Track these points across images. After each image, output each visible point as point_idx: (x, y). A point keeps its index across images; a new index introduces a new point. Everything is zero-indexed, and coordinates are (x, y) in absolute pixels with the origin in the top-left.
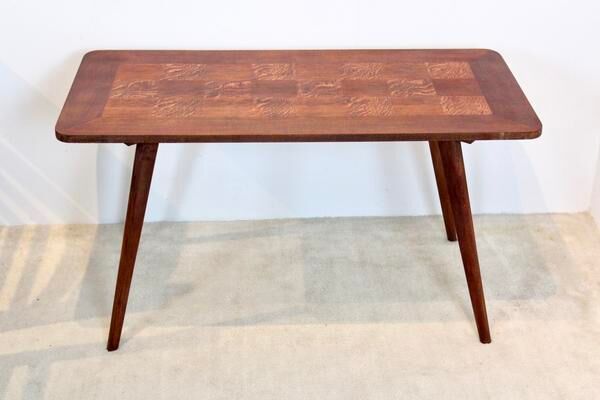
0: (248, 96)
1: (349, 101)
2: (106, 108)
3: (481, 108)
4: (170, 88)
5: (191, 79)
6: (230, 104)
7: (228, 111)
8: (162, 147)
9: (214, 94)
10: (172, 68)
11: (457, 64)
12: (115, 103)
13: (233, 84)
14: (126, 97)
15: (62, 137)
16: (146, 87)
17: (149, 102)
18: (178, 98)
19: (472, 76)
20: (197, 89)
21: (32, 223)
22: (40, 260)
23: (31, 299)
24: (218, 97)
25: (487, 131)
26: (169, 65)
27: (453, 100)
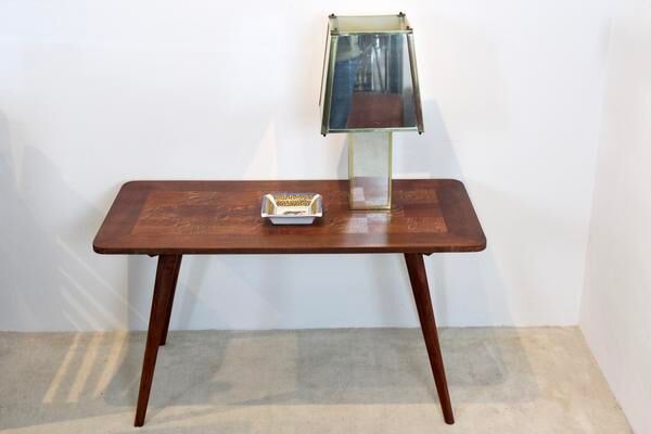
0: (251, 218)
1: (332, 221)
2: (136, 227)
3: (440, 226)
4: (189, 211)
5: (206, 204)
6: (236, 223)
7: (232, 229)
8: (185, 258)
9: (223, 216)
10: (192, 195)
11: (426, 191)
12: (143, 222)
13: (239, 208)
14: (153, 218)
15: (98, 250)
16: (170, 210)
17: (171, 222)
18: (194, 220)
19: (436, 201)
20: (209, 211)
21: (101, 329)
22: (106, 361)
23: (96, 393)
24: (226, 219)
25: (440, 245)
26: (190, 193)
27: (418, 220)
